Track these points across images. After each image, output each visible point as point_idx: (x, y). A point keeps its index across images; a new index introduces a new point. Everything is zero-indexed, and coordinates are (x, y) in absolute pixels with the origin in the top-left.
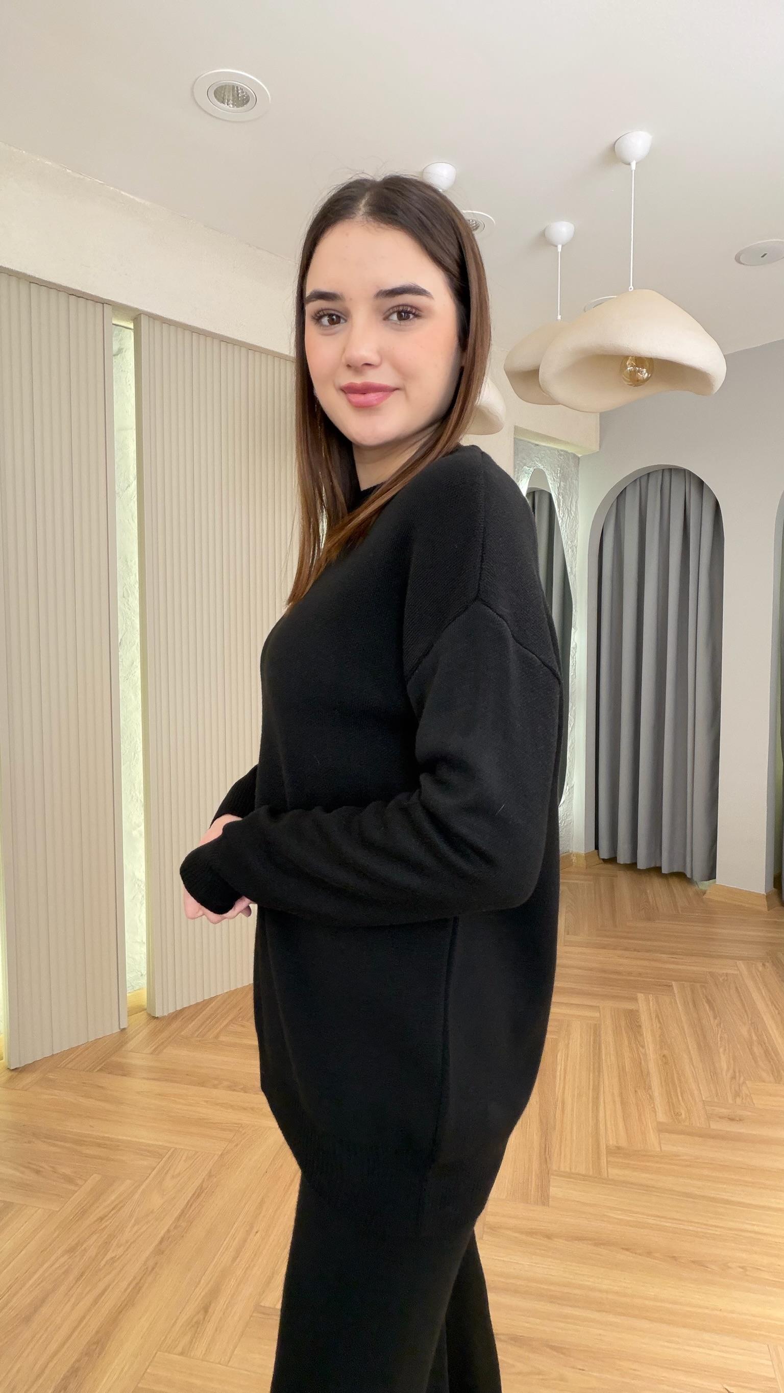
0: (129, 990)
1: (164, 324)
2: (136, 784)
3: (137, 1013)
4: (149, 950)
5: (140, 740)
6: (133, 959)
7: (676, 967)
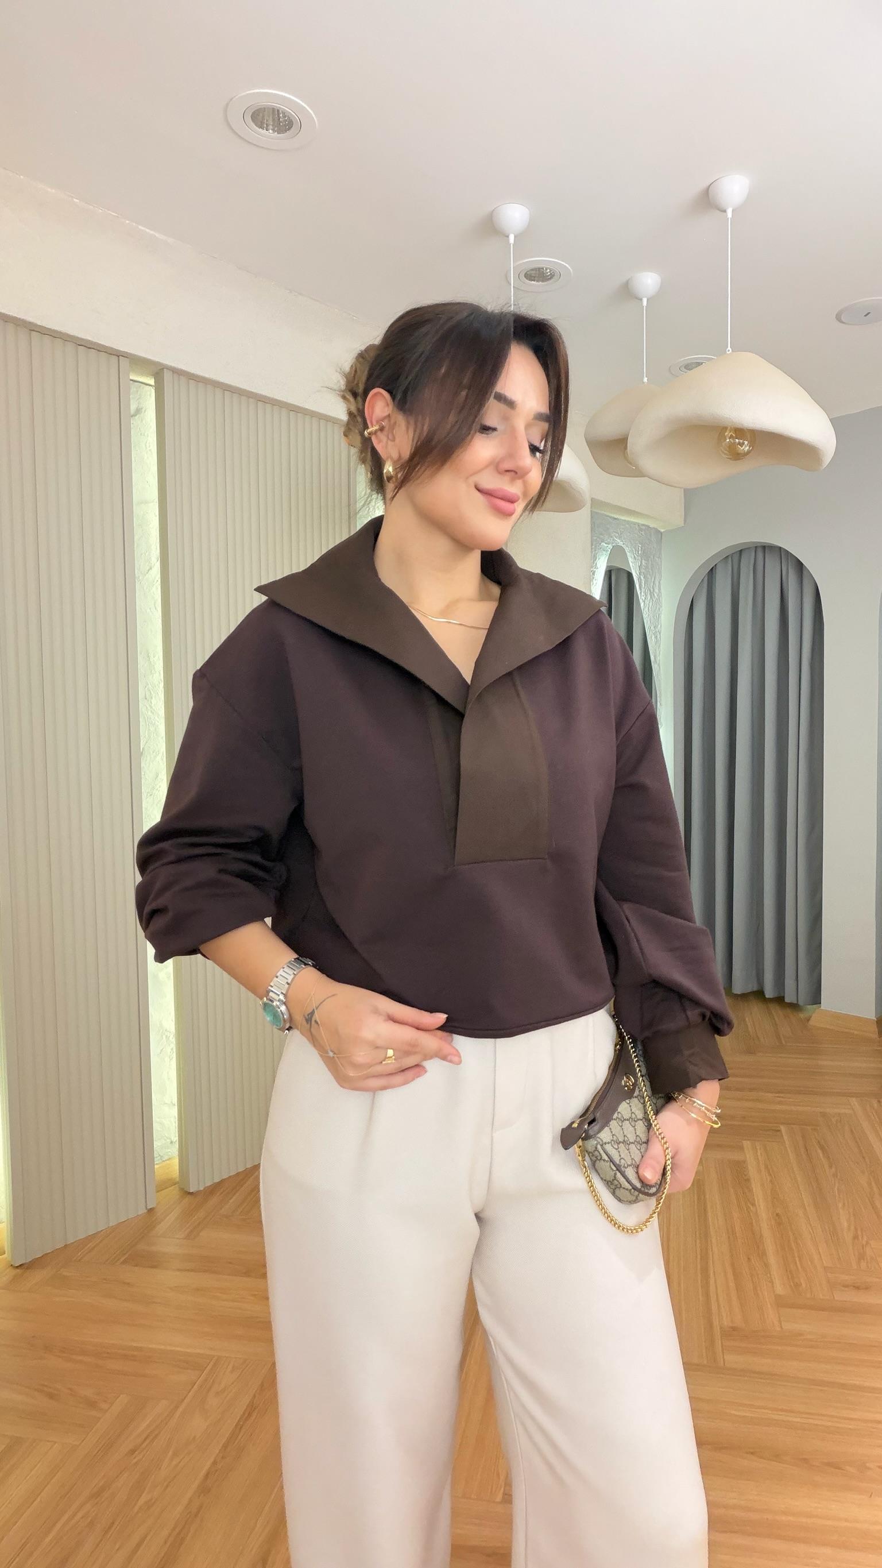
1: (191, 381)
3: (168, 1188)
4: (181, 1112)
6: (161, 1124)
7: (784, 1107)
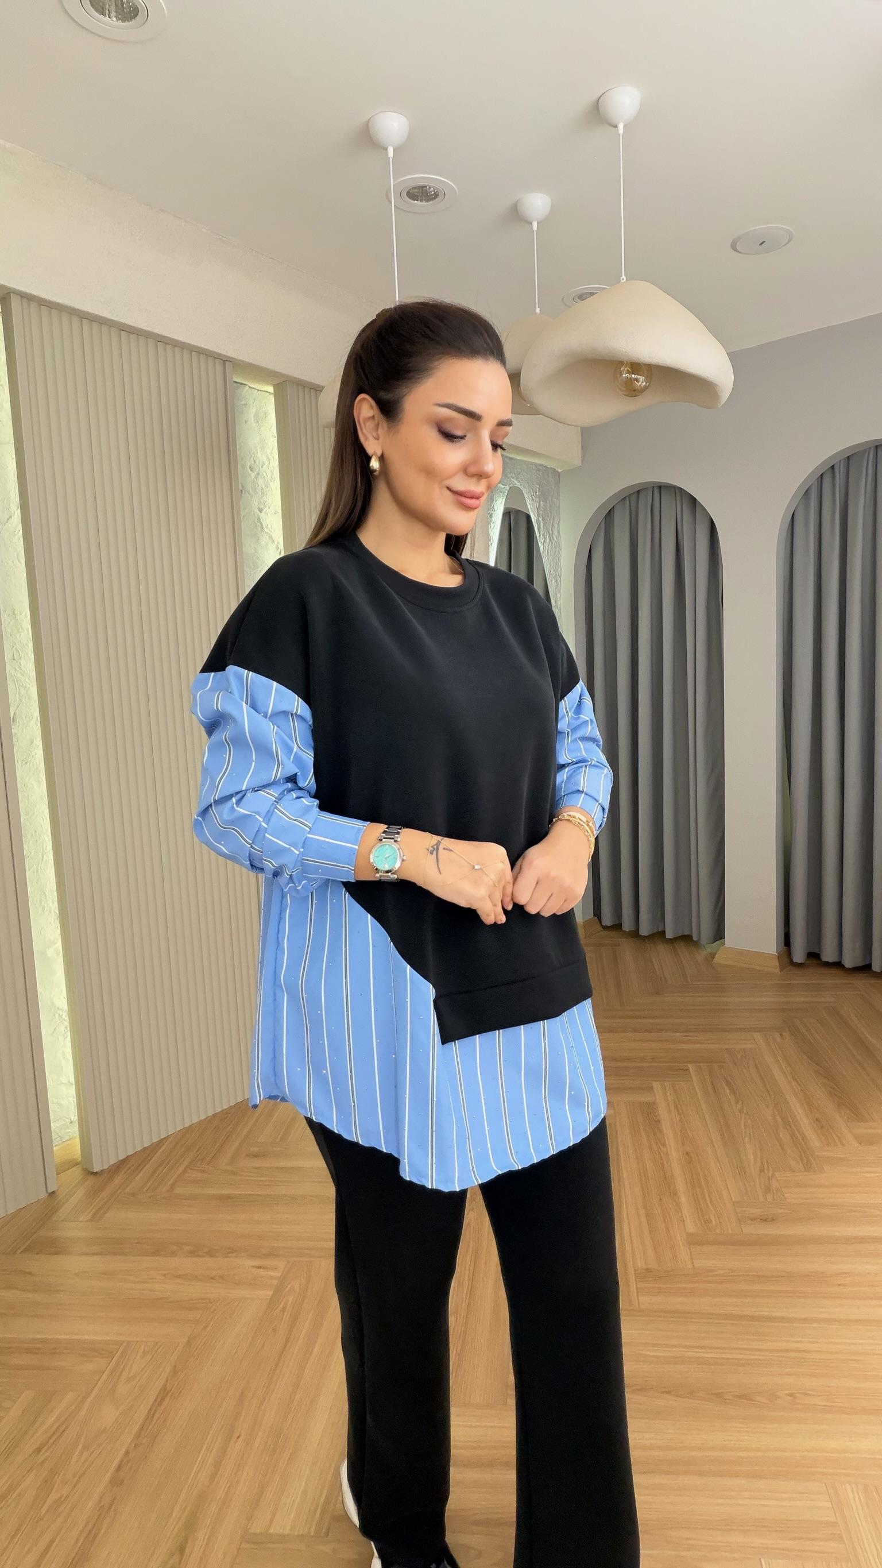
0: (55, 1143)
1: (43, 307)
2: (46, 893)
3: (69, 1169)
4: (79, 1092)
5: (48, 836)
6: (58, 1104)
7: (691, 1046)
